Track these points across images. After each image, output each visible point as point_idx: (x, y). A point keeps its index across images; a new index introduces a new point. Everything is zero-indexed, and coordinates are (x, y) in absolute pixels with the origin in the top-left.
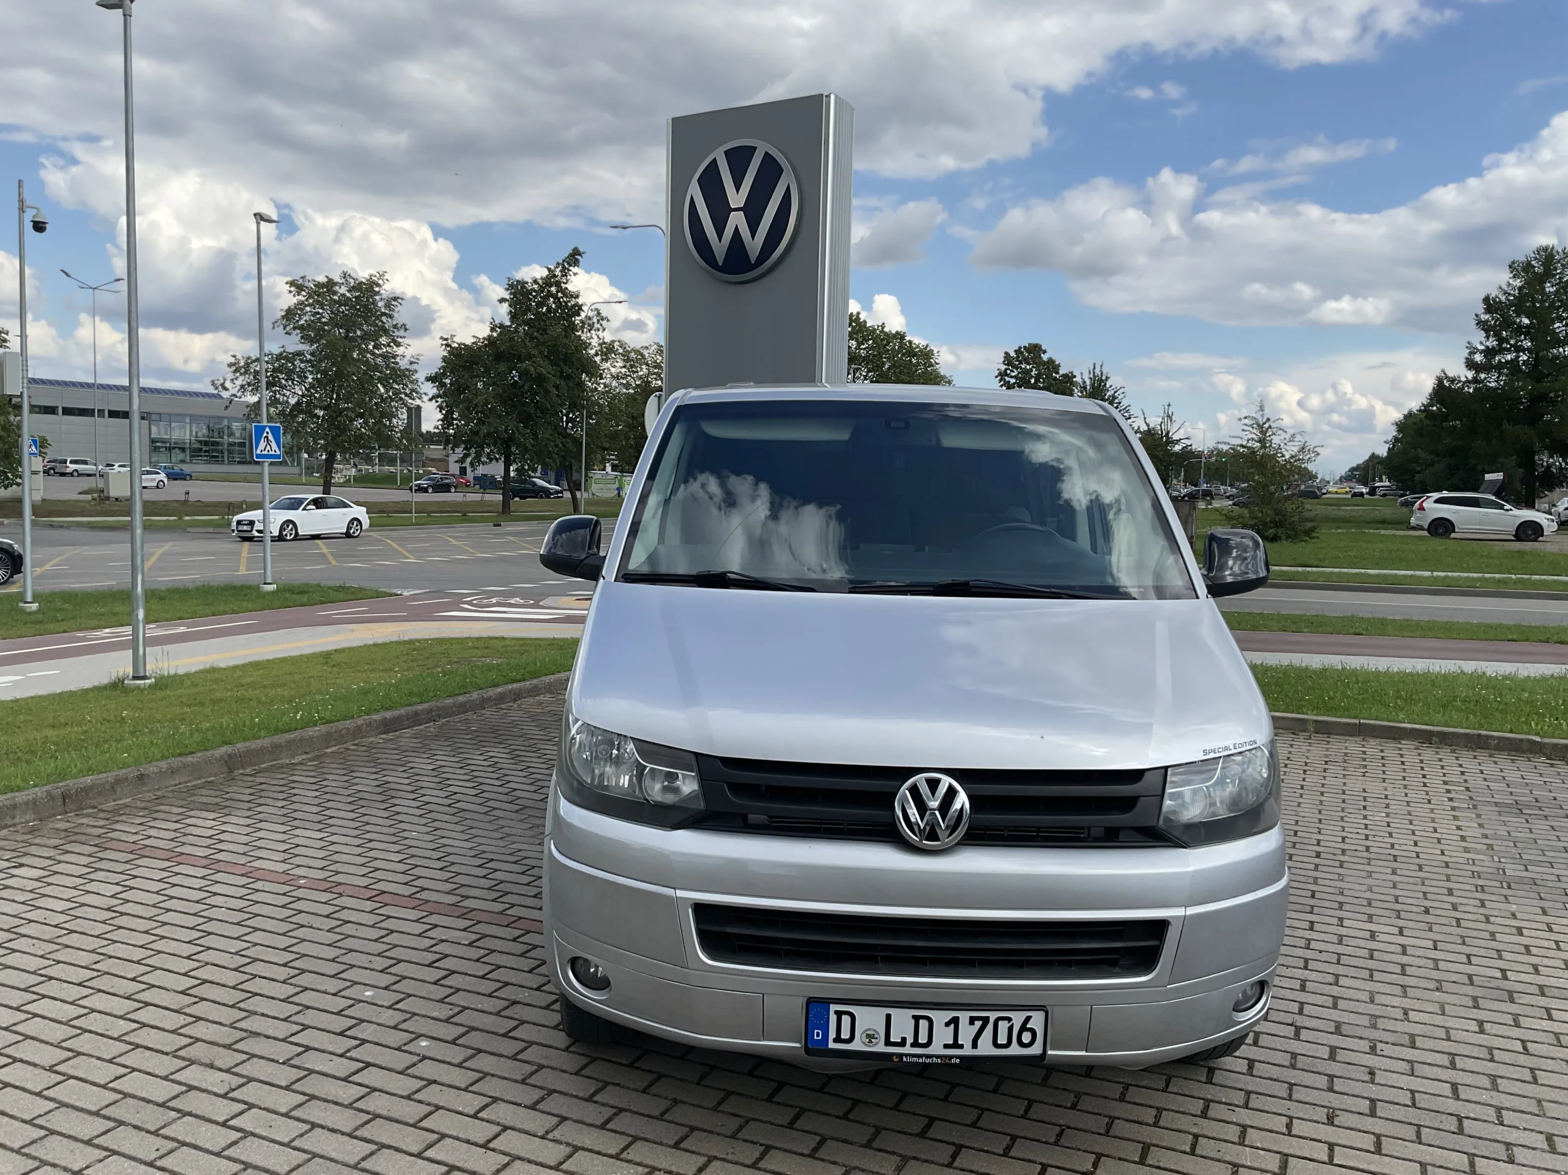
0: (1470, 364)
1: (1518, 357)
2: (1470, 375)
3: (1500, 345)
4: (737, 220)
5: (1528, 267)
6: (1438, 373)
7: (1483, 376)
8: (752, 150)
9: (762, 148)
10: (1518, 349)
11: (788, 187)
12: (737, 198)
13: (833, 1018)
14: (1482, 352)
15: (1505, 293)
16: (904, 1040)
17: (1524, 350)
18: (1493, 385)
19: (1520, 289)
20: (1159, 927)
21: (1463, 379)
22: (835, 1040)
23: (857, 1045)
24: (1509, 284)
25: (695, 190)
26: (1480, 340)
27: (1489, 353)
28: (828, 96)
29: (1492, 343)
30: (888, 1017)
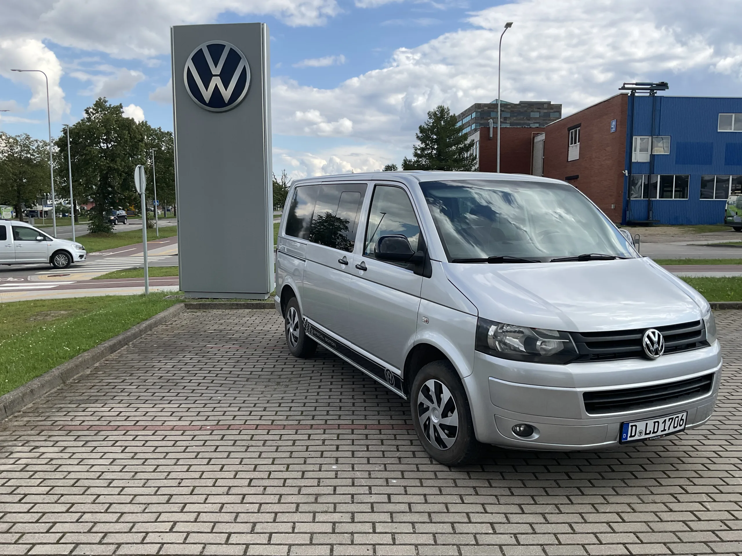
0: (416, 155)
1: (432, 152)
2: (415, 159)
3: (426, 146)
4: (216, 81)
5: (435, 114)
6: (404, 158)
7: (420, 159)
8: (223, 46)
9: (229, 46)
10: (433, 149)
11: (245, 66)
12: (216, 70)
13: (630, 428)
14: (419, 149)
15: (427, 125)
16: (650, 431)
17: (435, 149)
18: (424, 163)
19: (433, 123)
20: (710, 377)
21: (413, 161)
22: (630, 437)
23: (637, 438)
24: (428, 121)
25: (190, 64)
26: (419, 144)
27: (423, 149)
28: (263, 24)
29: (423, 146)
30: (647, 424)
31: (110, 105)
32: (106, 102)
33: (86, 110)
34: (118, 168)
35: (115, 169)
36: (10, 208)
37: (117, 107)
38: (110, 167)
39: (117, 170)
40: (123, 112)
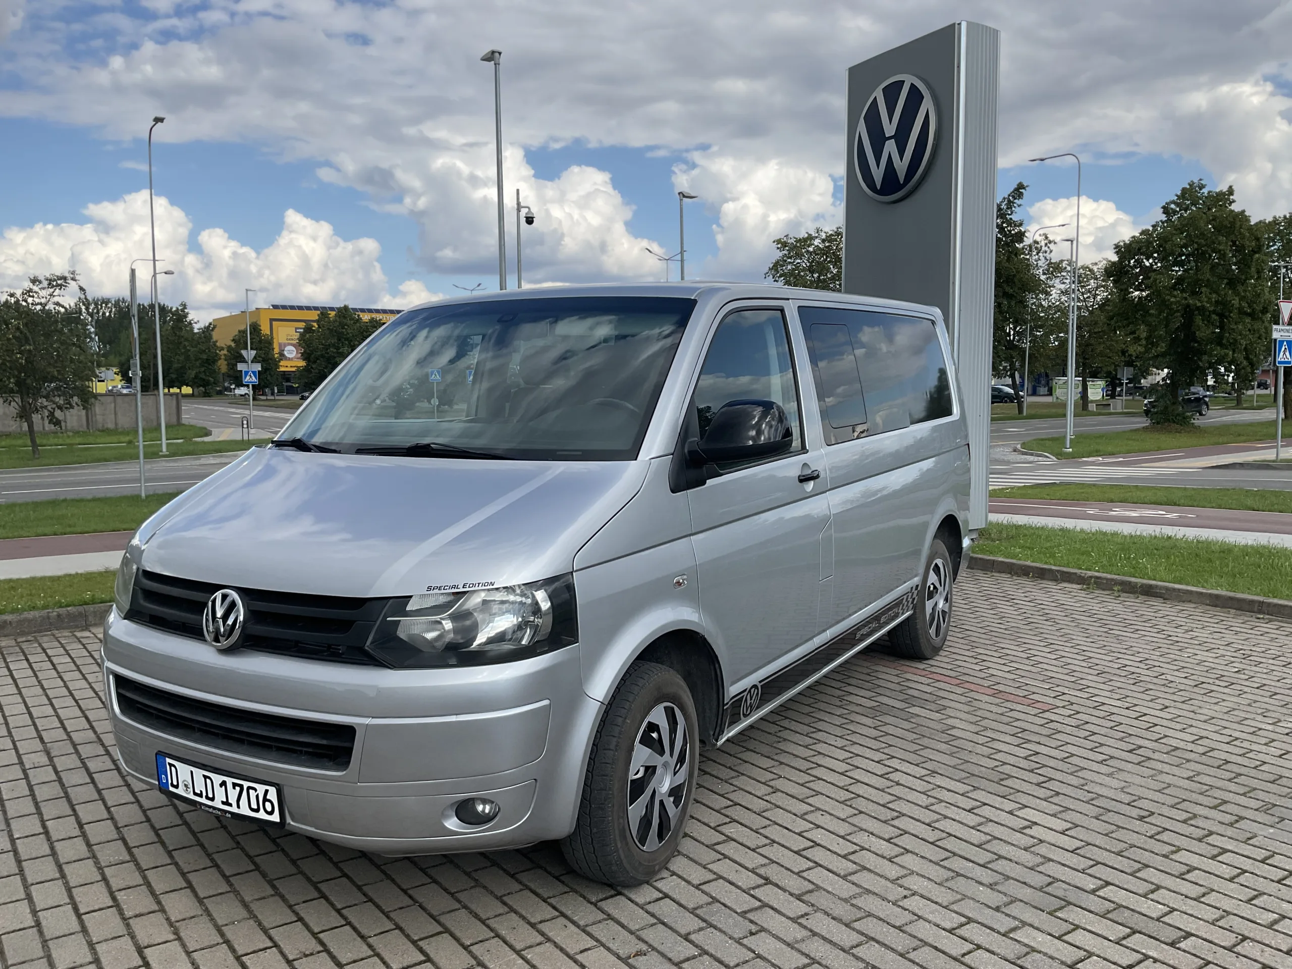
4: (890, 147)
8: (902, 84)
9: (909, 80)
11: (928, 111)
12: (890, 129)
13: (168, 768)
16: (201, 792)
22: (171, 785)
23: (181, 791)
25: (862, 128)
28: (960, 24)
30: (192, 773)
31: (1209, 192)
32: (1202, 187)
33: (1164, 207)
34: (1203, 306)
35: (1198, 308)
36: (1101, 383)
37: (1221, 194)
38: (1188, 306)
39: (1202, 310)
40: (1234, 201)
